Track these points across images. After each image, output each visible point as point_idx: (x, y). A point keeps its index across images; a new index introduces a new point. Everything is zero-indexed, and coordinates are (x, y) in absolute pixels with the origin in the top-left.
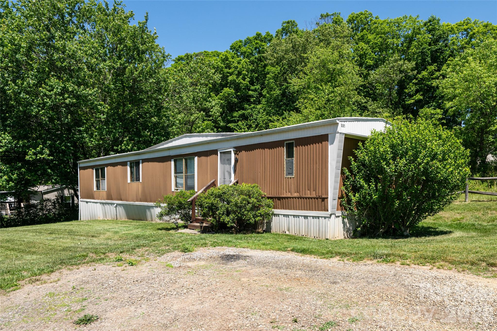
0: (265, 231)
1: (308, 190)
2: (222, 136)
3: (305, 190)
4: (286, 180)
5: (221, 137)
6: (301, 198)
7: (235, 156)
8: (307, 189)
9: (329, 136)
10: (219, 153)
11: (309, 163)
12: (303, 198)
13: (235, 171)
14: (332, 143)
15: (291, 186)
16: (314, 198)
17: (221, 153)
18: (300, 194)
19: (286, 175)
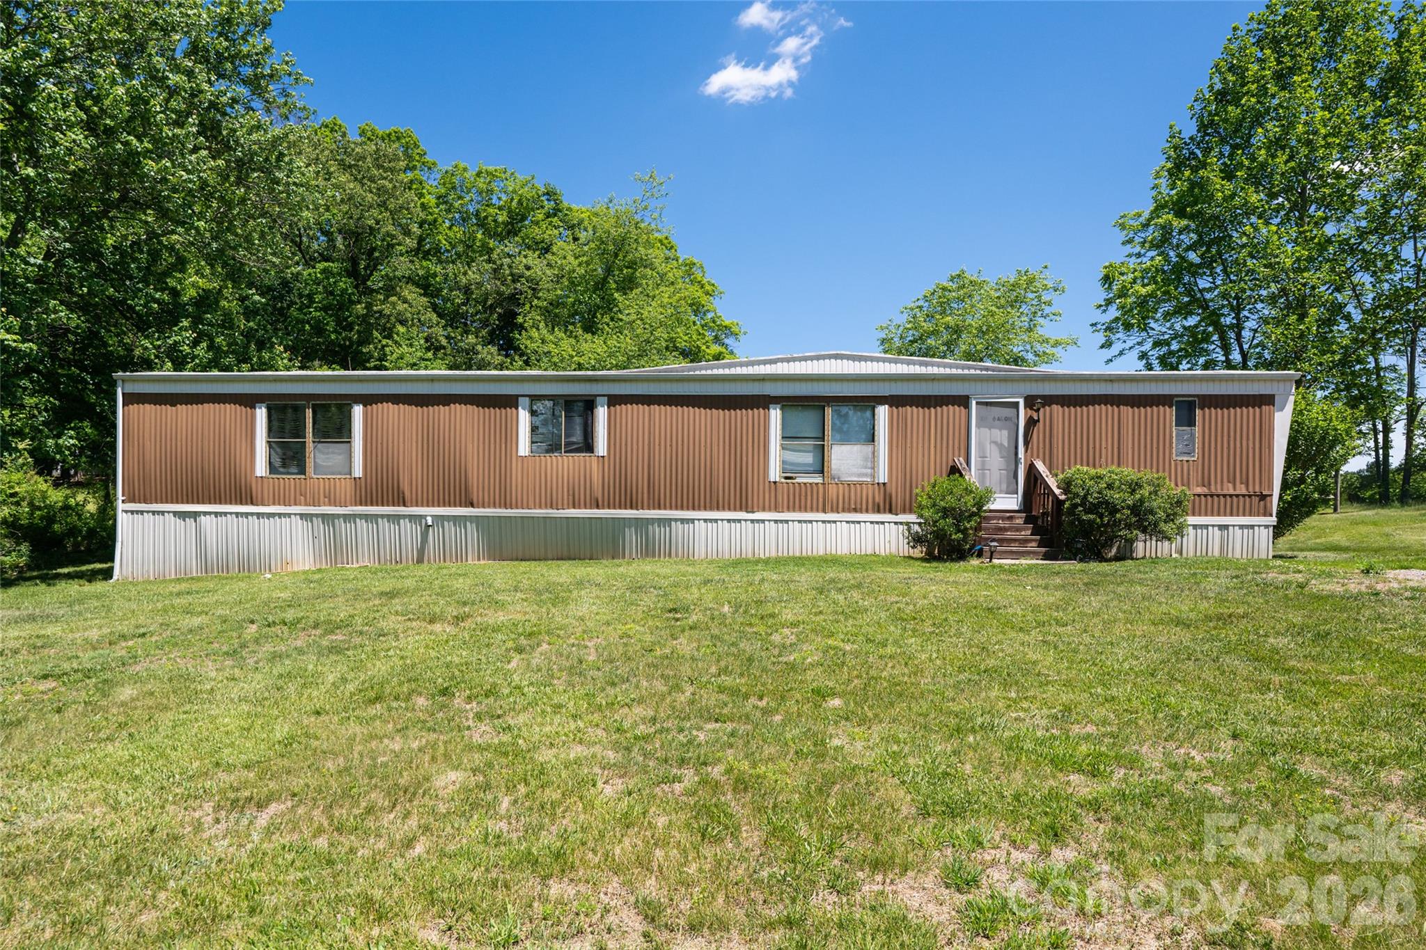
0: (1118, 558)
1: (1229, 482)
2: (981, 370)
3: (1222, 482)
4: (1176, 465)
5: (978, 372)
6: (1212, 496)
7: (1026, 414)
8: (1225, 480)
9: (1276, 397)
10: (974, 403)
11: (1232, 439)
12: (1218, 496)
13: (1026, 443)
14: (1282, 409)
15: (1189, 474)
16: (1244, 496)
17: (977, 403)
18: (1209, 489)
19: (1177, 456)
